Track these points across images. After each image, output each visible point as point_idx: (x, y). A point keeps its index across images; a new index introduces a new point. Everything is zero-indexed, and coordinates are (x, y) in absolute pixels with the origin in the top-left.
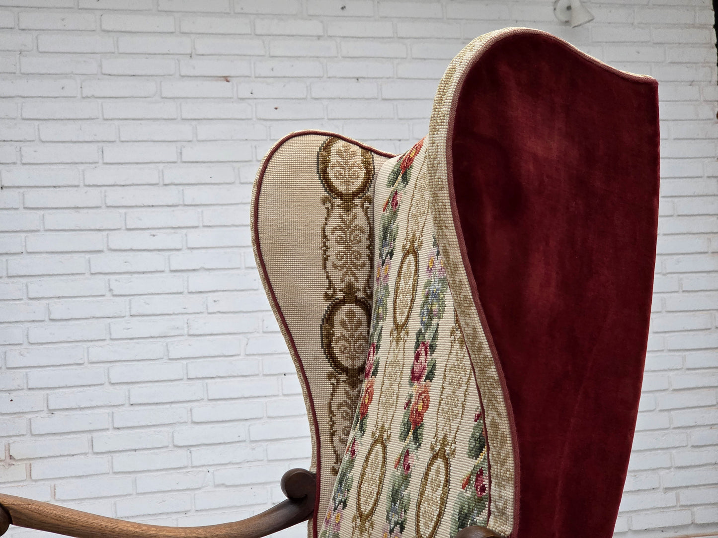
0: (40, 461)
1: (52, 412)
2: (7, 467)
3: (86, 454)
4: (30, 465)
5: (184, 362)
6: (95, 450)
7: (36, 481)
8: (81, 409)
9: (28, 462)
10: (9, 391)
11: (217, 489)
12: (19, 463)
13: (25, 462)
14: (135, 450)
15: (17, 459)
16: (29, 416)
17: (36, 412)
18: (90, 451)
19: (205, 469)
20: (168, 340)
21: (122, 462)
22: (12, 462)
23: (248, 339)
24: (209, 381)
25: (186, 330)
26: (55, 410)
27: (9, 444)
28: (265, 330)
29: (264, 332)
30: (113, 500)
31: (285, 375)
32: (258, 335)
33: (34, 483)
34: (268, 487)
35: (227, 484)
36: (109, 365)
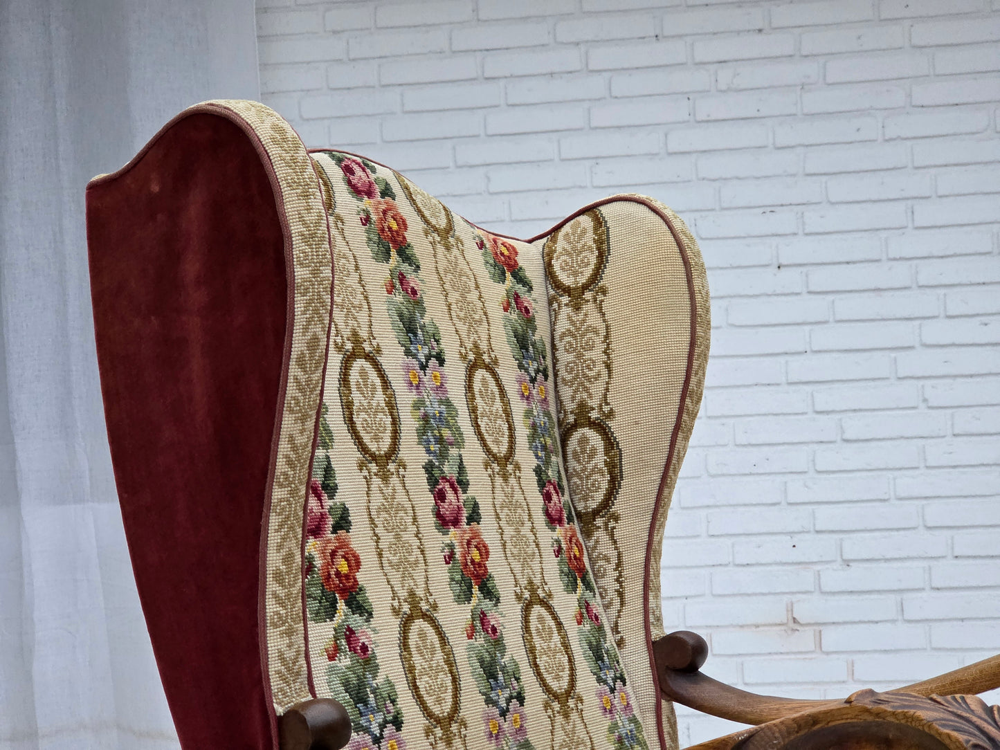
0: (833, 627)
1: (847, 563)
2: (789, 632)
3: (894, 621)
4: (820, 631)
6: (907, 617)
7: (828, 653)
8: (887, 560)
9: (817, 628)
10: (791, 534)
12: (807, 628)
13: (814, 628)
14: (962, 620)
15: (802, 623)
16: (818, 567)
17: (827, 562)
18: (900, 618)
21: (944, 635)
22: (796, 627)
26: (852, 561)
27: (792, 604)
33: (825, 656)
36: (924, 502)
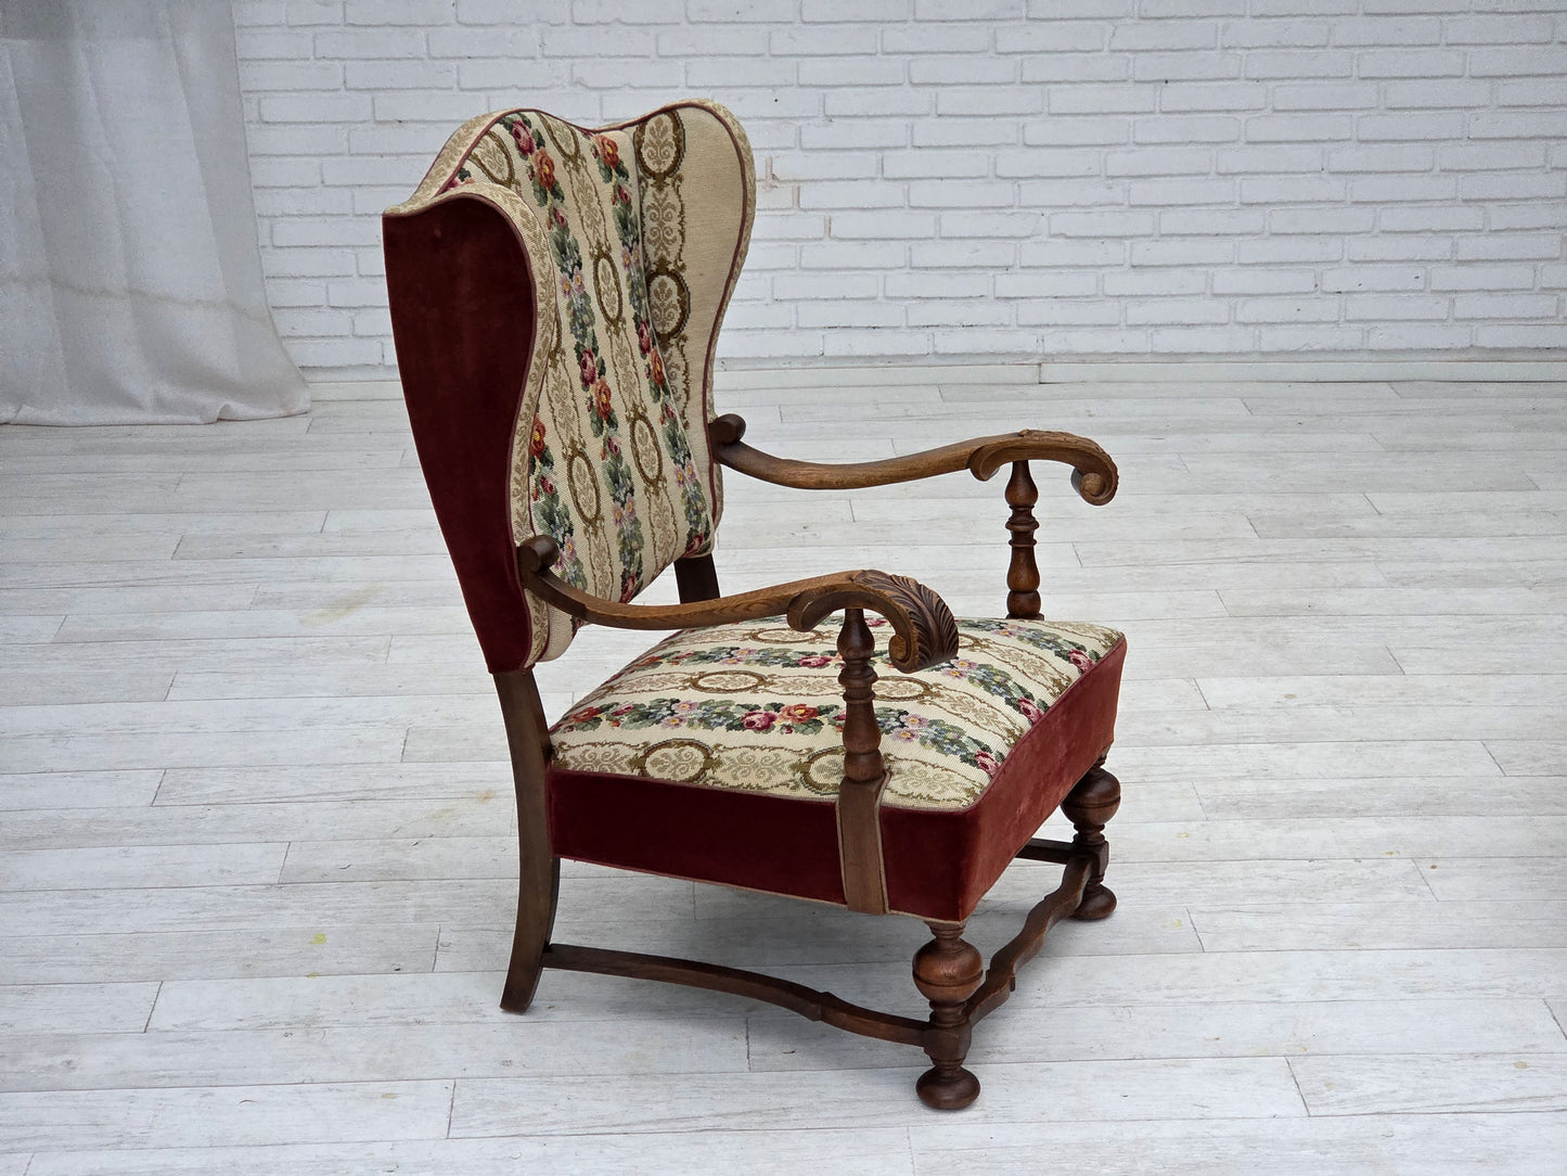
0: (812, 184)
1: (830, 119)
2: (768, 189)
3: (872, 179)
4: (799, 188)
5: (1018, 57)
6: (886, 175)
7: (806, 210)
8: (869, 117)
9: (797, 185)
10: (774, 87)
11: (1053, 240)
12: (785, 185)
13: (792, 184)
15: (782, 179)
16: (800, 123)
17: (808, 118)
18: (880, 176)
19: (1038, 211)
20: (996, 24)
21: (922, 194)
22: (775, 183)
23: (1116, 28)
24: (1053, 87)
25: (1024, 10)
26: (833, 116)
27: (772, 160)
28: (1143, 14)
29: (1142, 18)
30: (908, 244)
31: (1167, 82)
32: (1132, 21)
33: (803, 213)
34: (1127, 243)
35: (1068, 234)
36: (910, 57)
